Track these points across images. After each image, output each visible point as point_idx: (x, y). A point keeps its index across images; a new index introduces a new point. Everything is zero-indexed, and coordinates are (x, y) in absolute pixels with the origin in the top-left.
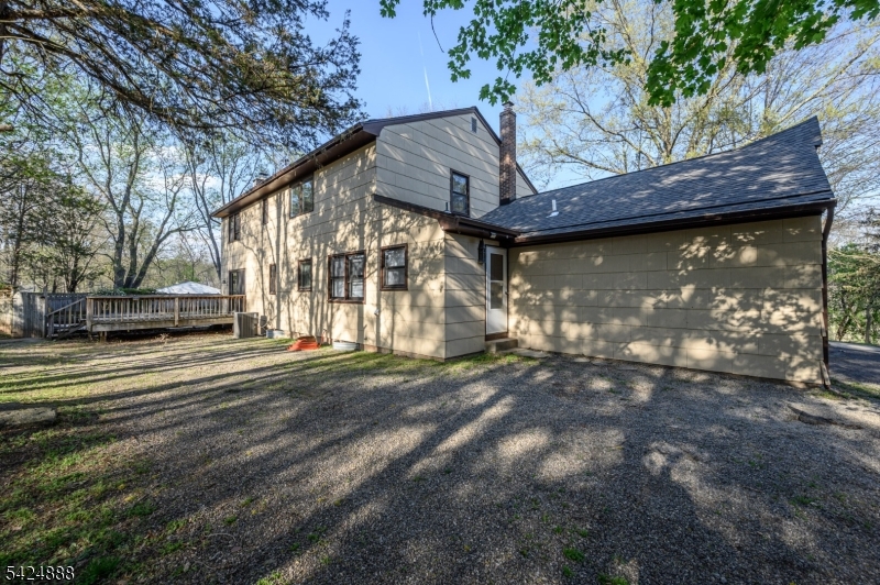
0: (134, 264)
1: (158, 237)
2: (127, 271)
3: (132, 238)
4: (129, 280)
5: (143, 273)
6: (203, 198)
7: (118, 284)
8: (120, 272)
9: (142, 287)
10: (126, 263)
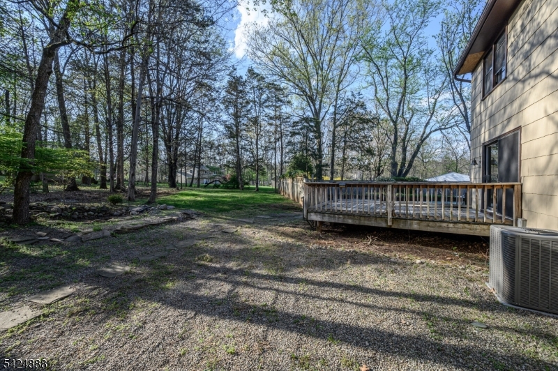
0: (404, 159)
1: (422, 136)
2: (399, 164)
3: (404, 140)
4: (401, 171)
5: (410, 165)
6: (460, 94)
7: (393, 174)
8: (394, 165)
9: (409, 176)
10: (399, 158)
